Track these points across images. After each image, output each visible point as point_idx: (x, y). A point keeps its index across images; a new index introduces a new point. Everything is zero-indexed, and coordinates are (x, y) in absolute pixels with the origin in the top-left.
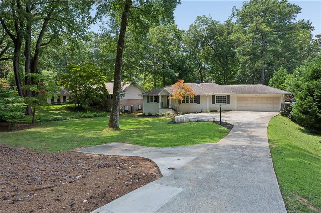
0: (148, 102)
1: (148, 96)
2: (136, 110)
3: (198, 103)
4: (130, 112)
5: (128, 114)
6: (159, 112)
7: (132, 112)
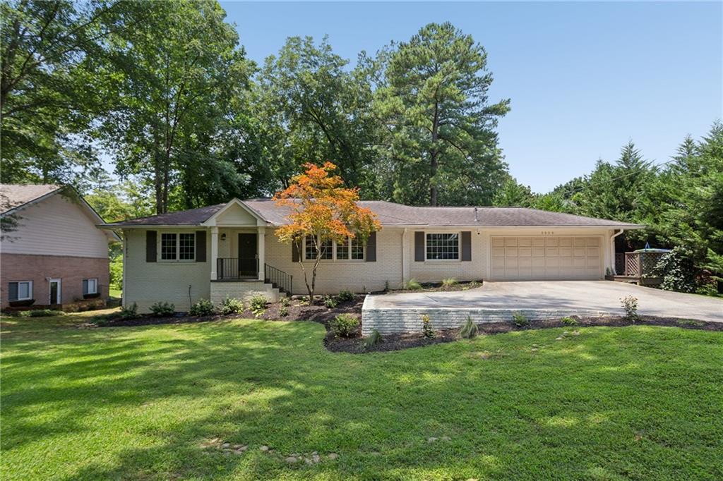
0: (151, 257)
1: (151, 235)
2: (76, 300)
3: (368, 260)
4: (42, 307)
5: (34, 316)
6: (209, 298)
7: (54, 305)
